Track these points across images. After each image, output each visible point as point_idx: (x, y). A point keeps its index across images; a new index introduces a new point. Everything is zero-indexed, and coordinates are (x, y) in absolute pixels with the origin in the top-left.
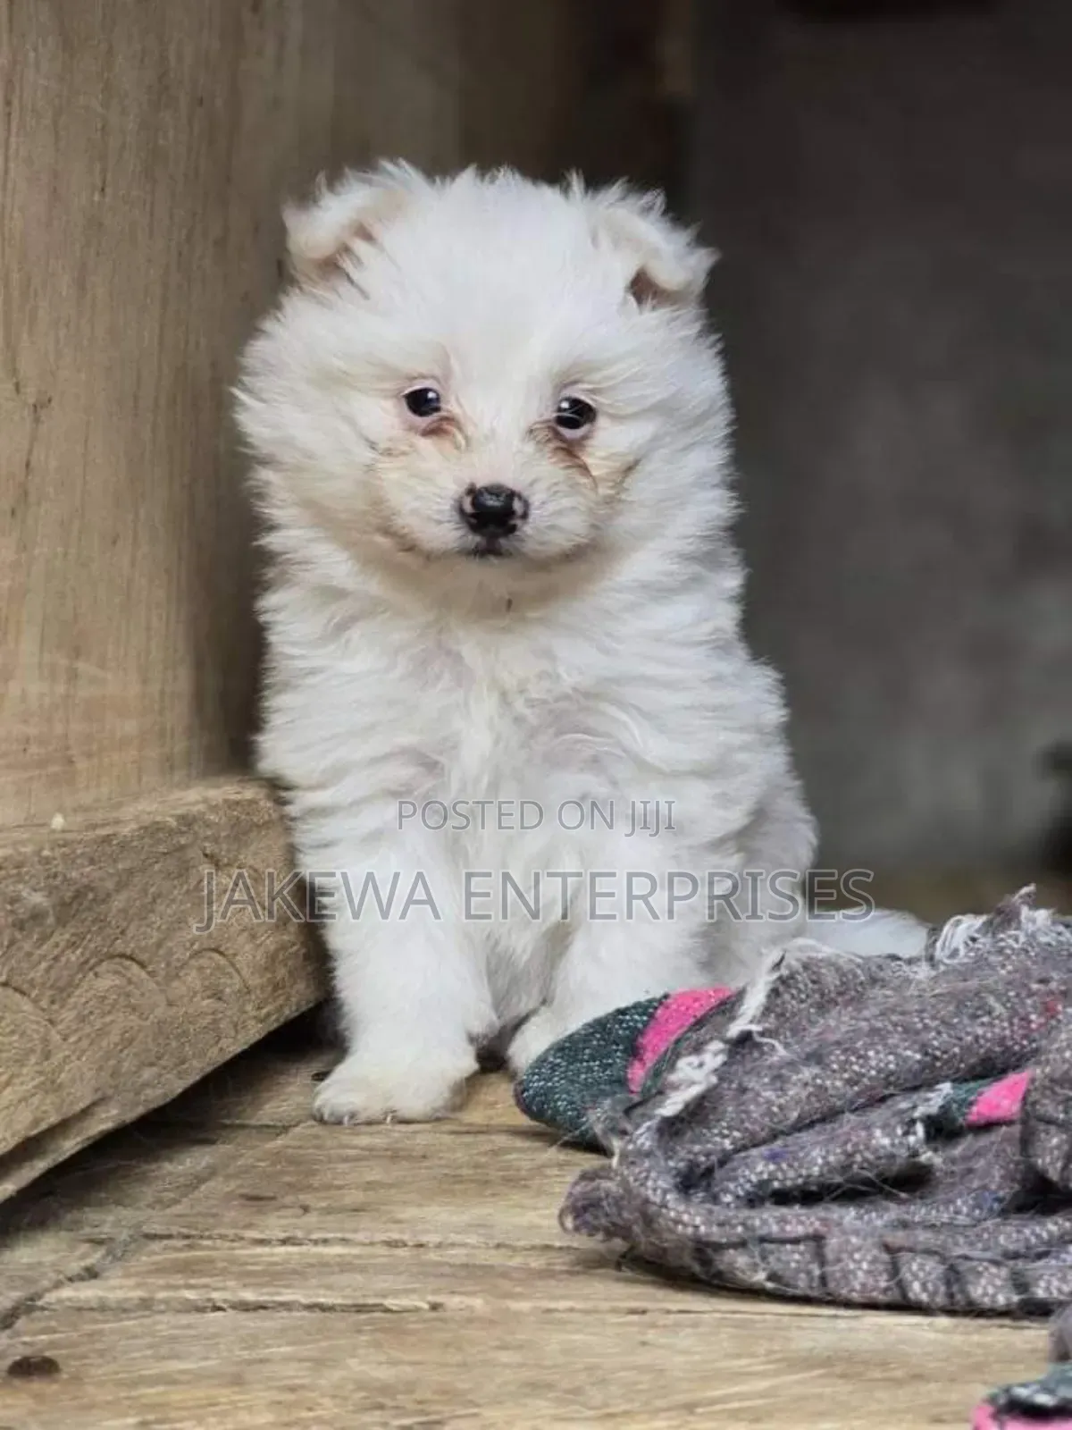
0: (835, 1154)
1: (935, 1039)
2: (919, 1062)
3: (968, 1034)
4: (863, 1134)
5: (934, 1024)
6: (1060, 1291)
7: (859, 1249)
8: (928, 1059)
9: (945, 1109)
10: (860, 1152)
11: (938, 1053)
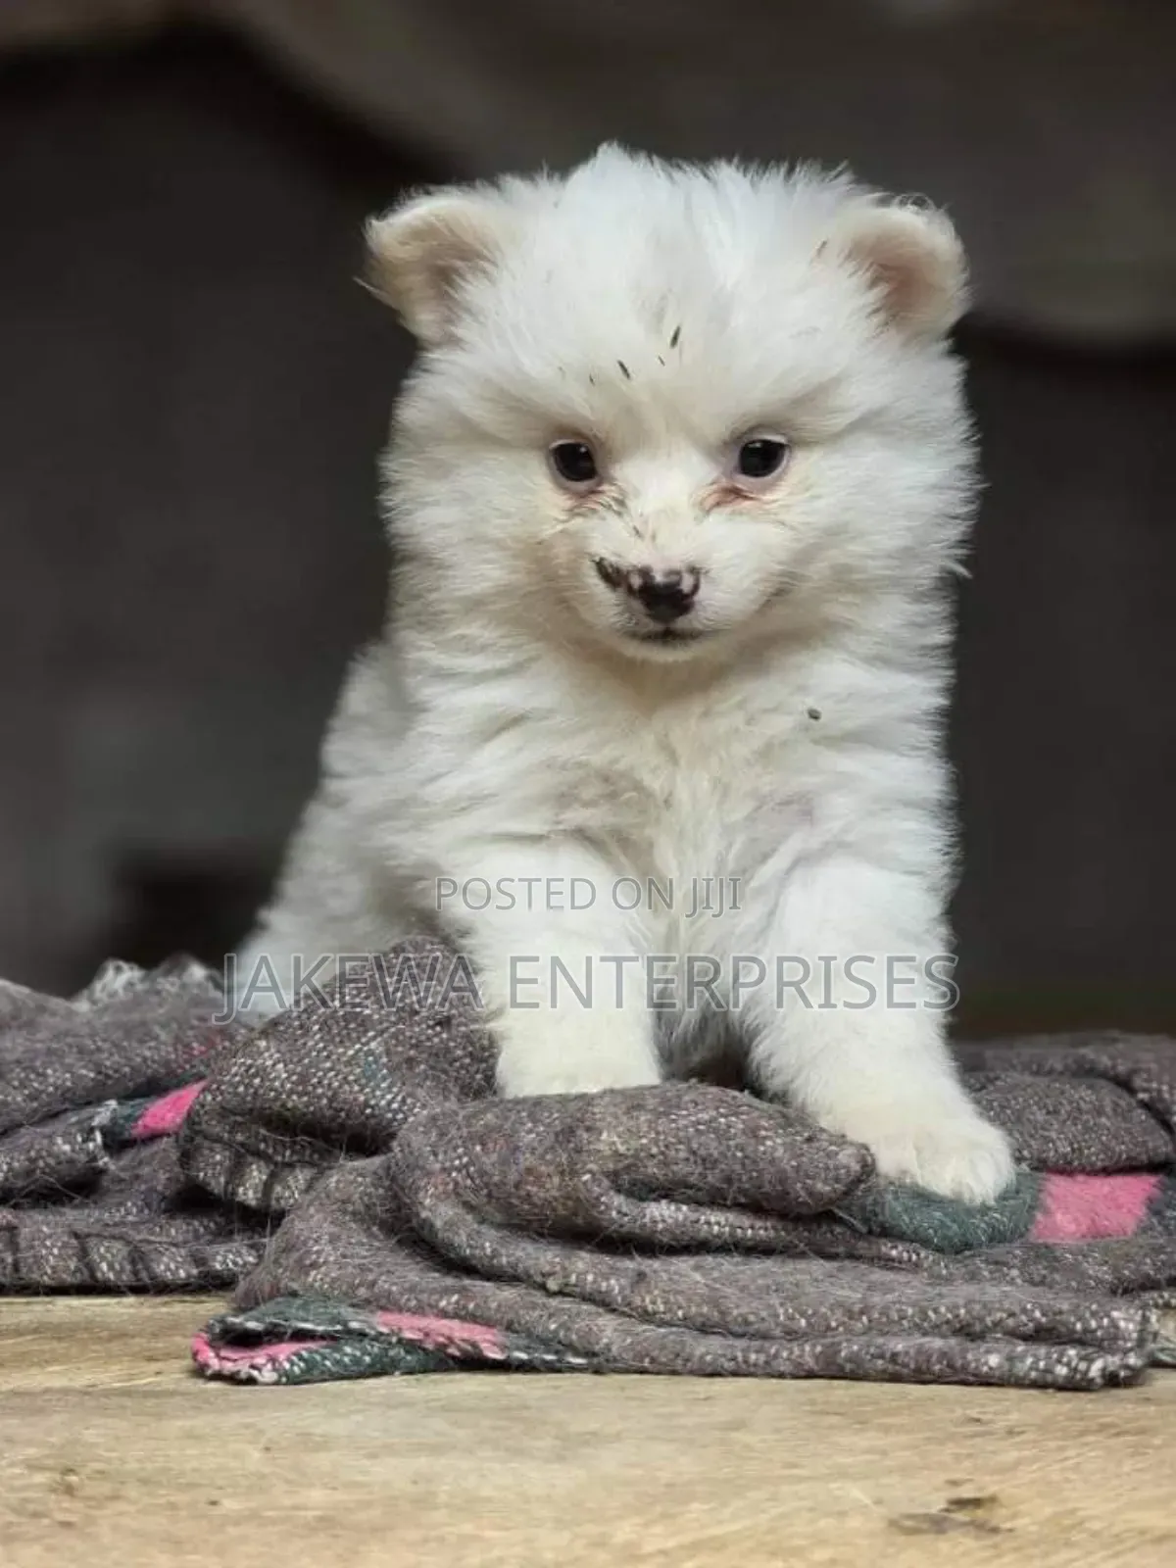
0: (19, 1161)
1: (108, 1059)
2: (93, 1080)
3: (138, 1055)
4: (45, 1142)
5: (106, 1046)
6: (235, 1263)
7: (50, 1236)
8: (100, 1077)
9: (114, 1120)
10: (42, 1157)
11: (111, 1072)
